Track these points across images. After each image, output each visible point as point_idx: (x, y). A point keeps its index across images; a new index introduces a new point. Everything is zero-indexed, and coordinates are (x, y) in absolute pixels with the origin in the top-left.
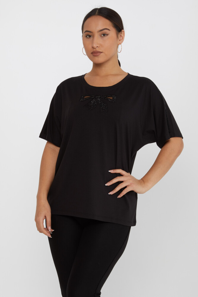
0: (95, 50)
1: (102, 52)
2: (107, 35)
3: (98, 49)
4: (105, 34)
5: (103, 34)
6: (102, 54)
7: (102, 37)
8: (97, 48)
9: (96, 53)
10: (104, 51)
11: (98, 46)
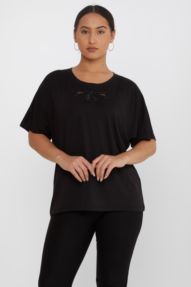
0: (91, 46)
1: (98, 49)
2: (104, 32)
3: (94, 46)
4: (101, 31)
5: (99, 32)
6: (97, 50)
7: (98, 34)
8: (94, 44)
9: (92, 49)
10: (99, 48)
11: (95, 42)
